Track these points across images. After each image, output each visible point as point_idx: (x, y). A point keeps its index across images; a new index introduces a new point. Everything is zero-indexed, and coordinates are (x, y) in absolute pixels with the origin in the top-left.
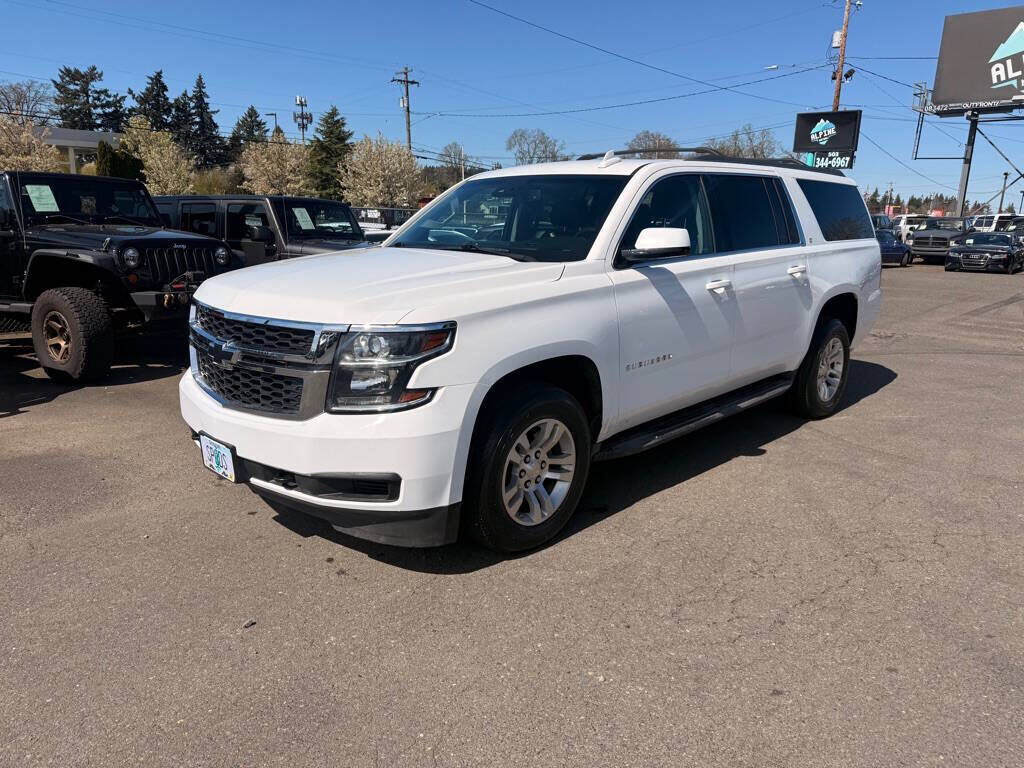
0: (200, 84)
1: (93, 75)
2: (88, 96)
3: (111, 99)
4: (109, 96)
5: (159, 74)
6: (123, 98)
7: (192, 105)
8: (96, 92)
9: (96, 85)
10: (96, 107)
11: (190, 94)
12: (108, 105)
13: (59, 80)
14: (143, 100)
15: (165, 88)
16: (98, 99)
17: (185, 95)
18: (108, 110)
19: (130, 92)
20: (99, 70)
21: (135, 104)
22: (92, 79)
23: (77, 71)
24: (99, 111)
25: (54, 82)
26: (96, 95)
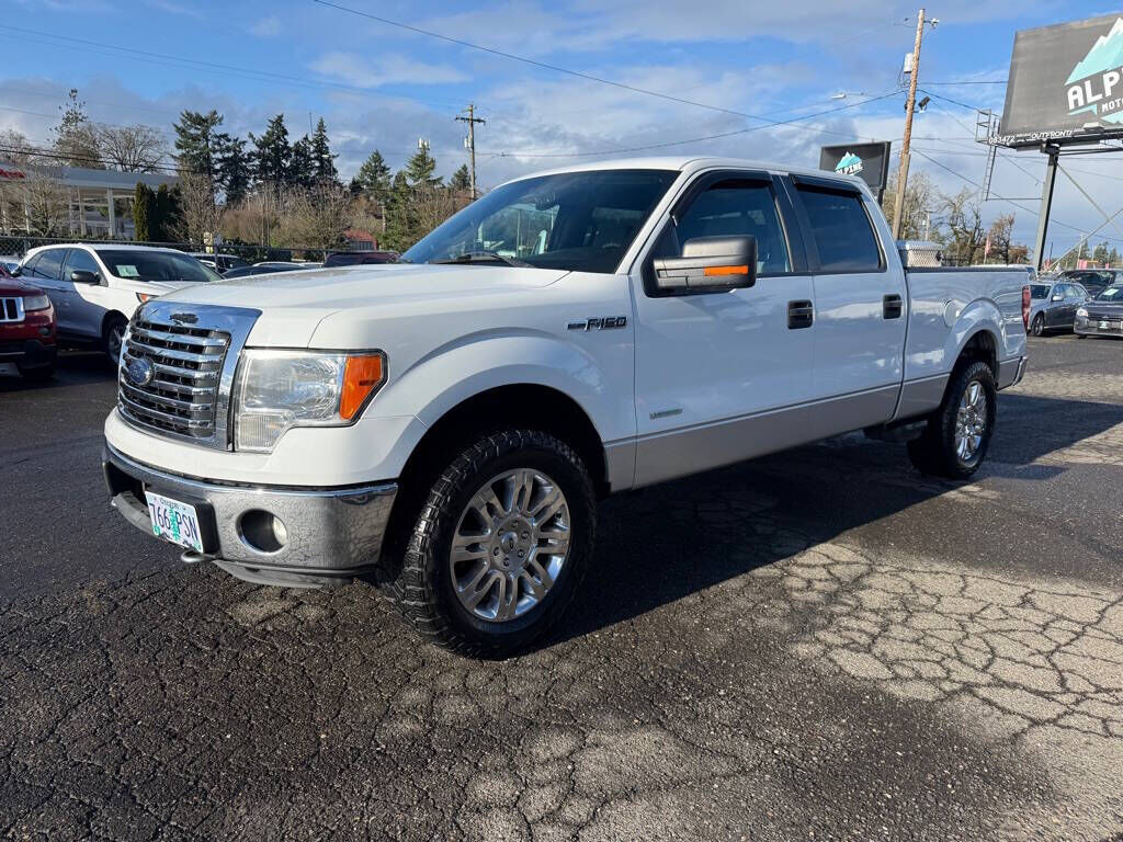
0: (321, 127)
1: (213, 119)
2: (207, 140)
3: (230, 144)
4: (229, 140)
5: (280, 118)
6: (244, 143)
7: (312, 149)
8: (216, 136)
9: (216, 130)
10: (215, 152)
11: (310, 139)
12: (228, 149)
13: (180, 125)
14: (261, 145)
15: (285, 132)
16: (219, 144)
17: (306, 139)
18: (226, 155)
19: (251, 136)
20: (220, 115)
21: (255, 149)
22: (213, 123)
23: (198, 116)
24: (218, 155)
25: (175, 126)
26: (216, 140)
